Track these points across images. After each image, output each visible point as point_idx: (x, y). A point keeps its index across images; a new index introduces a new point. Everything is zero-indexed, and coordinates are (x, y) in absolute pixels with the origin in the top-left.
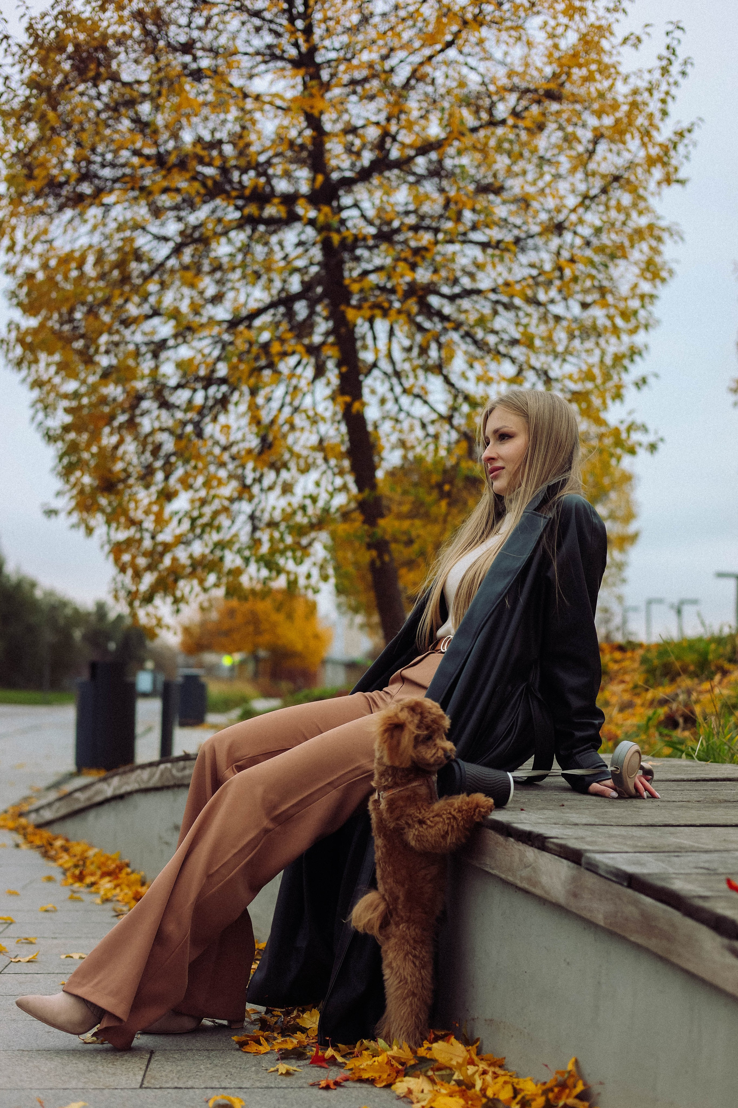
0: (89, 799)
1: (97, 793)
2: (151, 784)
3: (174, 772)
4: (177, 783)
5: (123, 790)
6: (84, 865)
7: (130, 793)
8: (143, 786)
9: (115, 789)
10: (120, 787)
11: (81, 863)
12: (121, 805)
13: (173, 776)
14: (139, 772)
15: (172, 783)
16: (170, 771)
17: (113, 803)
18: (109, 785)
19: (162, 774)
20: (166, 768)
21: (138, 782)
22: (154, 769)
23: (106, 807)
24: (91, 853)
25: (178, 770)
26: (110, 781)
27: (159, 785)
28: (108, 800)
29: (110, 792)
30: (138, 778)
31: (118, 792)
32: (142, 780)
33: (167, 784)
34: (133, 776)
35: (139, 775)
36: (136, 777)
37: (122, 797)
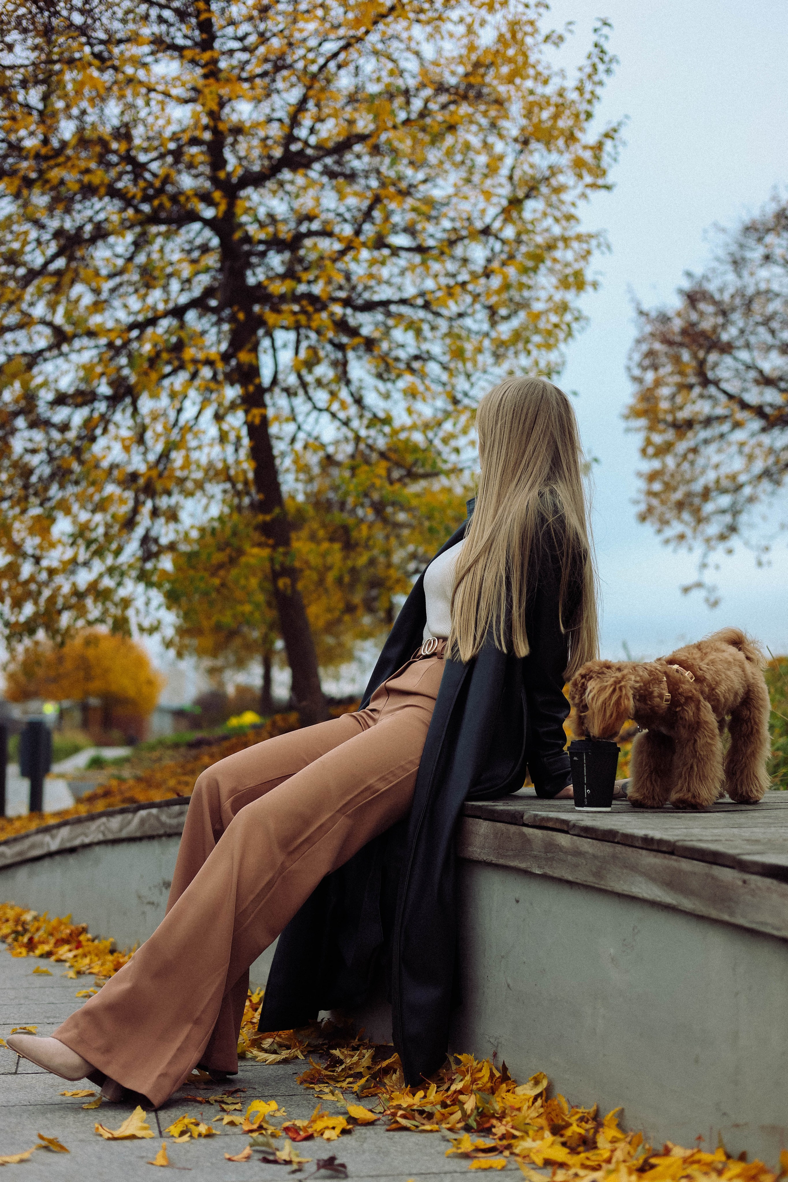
0: (20, 853)
1: (32, 847)
2: (124, 834)
3: (164, 818)
4: (169, 831)
5: (77, 842)
6: (26, 931)
8: (110, 836)
9: (62, 840)
10: (71, 840)
11: (20, 928)
12: (72, 860)
13: (163, 824)
14: (104, 820)
15: (161, 832)
16: (157, 818)
17: (58, 858)
18: (53, 837)
19: (143, 822)
20: (149, 814)
21: (104, 834)
22: (130, 816)
23: (46, 863)
24: (28, 917)
25: (170, 817)
26: (54, 832)
27: (138, 834)
28: (51, 855)
29: (54, 845)
30: (102, 828)
31: (68, 845)
32: (110, 830)
33: (150, 833)
34: (94, 826)
35: (104, 824)
36: (99, 827)
37: (72, 850)
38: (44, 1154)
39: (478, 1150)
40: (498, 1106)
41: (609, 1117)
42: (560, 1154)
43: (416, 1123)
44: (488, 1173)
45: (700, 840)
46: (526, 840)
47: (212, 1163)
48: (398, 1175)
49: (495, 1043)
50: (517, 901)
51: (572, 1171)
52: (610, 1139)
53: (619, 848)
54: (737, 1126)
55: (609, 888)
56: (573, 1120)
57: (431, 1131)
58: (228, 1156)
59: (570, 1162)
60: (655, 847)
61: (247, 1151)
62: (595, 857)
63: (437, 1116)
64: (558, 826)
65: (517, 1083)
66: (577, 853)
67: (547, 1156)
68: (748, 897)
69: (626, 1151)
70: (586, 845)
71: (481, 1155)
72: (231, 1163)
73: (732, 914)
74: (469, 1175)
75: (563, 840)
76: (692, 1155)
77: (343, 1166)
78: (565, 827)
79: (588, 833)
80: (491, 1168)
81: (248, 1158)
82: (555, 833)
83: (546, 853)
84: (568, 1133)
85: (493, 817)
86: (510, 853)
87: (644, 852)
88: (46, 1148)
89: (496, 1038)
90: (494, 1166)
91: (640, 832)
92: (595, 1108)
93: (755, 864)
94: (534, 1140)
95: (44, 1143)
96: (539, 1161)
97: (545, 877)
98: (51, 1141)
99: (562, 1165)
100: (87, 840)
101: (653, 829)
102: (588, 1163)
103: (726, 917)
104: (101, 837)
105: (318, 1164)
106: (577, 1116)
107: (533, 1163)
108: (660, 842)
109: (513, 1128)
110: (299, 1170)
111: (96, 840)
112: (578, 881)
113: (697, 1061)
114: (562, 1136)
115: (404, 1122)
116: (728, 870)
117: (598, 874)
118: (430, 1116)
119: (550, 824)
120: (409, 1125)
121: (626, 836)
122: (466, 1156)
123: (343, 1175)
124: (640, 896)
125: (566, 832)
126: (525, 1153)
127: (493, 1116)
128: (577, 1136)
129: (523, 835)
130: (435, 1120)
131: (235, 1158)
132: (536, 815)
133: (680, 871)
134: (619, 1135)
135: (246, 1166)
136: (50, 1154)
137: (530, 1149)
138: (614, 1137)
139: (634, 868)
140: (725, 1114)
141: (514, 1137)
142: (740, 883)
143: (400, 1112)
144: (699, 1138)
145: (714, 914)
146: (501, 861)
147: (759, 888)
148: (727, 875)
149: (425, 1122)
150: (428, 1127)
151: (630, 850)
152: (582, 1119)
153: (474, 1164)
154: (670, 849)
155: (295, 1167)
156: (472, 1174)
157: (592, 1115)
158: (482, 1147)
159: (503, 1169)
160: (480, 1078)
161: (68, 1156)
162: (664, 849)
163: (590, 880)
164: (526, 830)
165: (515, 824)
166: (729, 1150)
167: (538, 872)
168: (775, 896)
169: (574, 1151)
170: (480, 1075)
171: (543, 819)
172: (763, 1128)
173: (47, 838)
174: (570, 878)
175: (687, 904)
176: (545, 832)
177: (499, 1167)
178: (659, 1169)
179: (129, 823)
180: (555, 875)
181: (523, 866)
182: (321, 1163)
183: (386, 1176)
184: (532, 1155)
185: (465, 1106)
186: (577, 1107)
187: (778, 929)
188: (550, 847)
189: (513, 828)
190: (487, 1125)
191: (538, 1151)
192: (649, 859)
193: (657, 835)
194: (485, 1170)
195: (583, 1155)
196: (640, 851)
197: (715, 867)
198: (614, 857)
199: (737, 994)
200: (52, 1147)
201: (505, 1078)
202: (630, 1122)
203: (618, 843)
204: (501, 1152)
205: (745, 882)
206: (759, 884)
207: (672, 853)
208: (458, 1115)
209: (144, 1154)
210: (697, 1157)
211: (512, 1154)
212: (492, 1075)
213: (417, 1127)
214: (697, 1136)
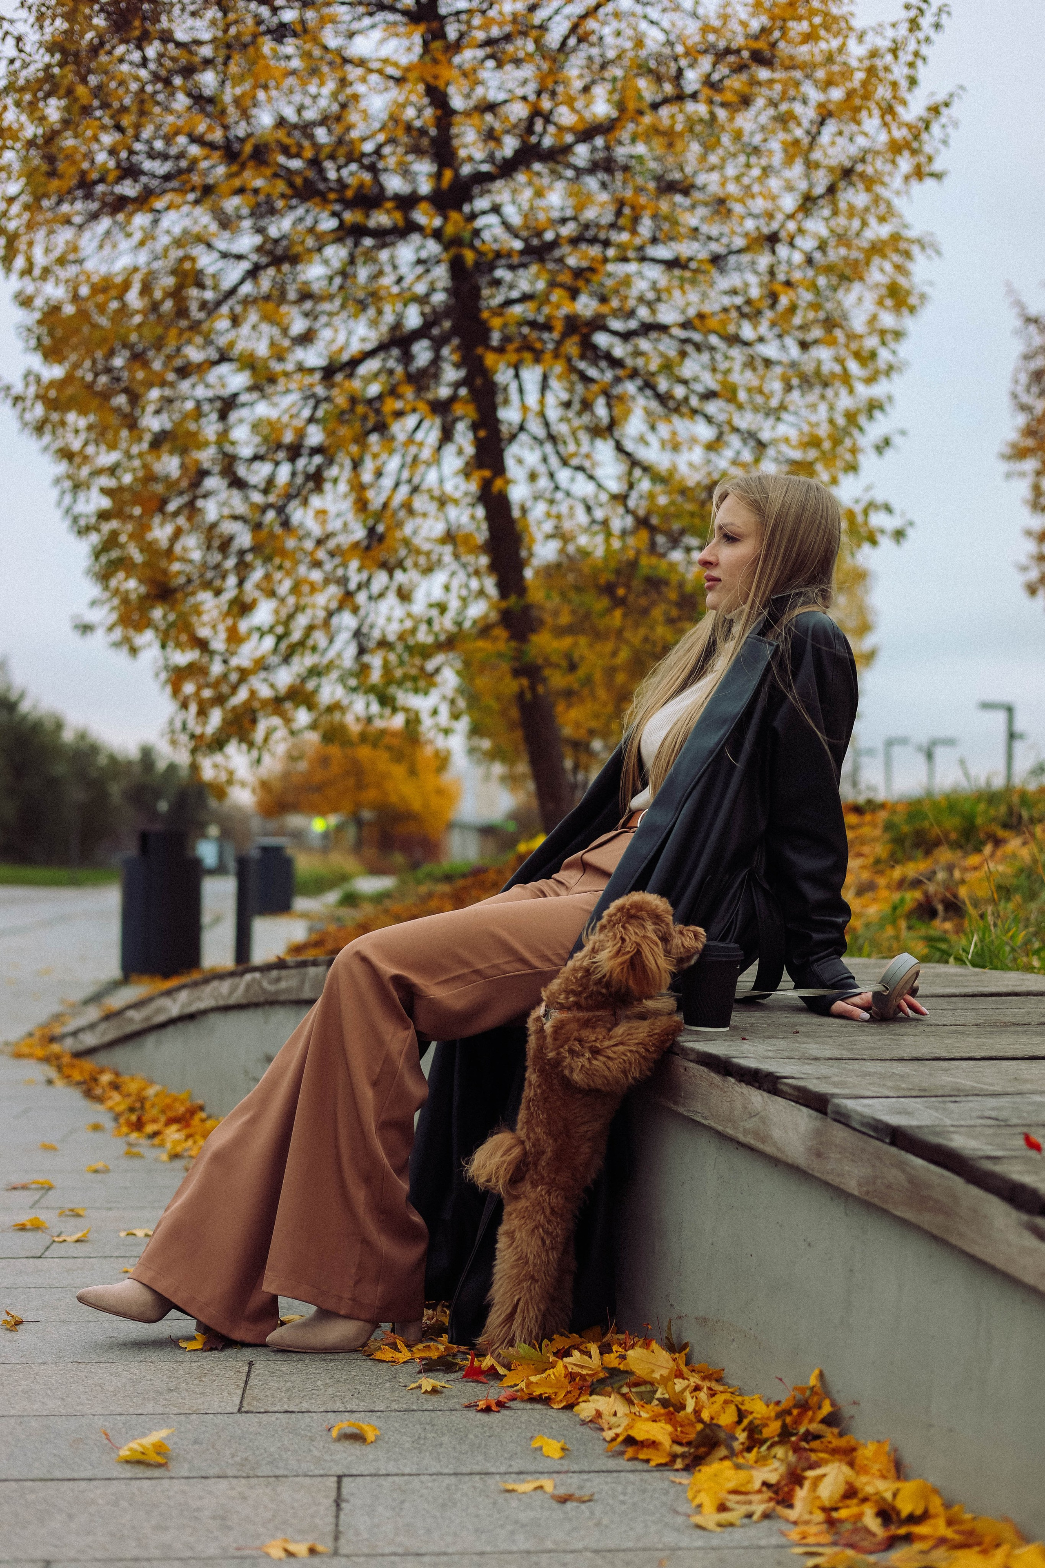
0: (147, 1019)
1: (158, 1011)
2: (232, 1001)
3: (265, 984)
4: (271, 998)
5: (193, 1008)
6: (142, 1107)
7: (204, 1013)
8: (221, 1003)
9: (182, 1006)
10: (190, 1004)
11: (138, 1105)
12: (192, 1028)
13: (264, 991)
14: (215, 984)
15: (262, 999)
16: (259, 984)
17: (180, 1025)
18: (174, 1001)
19: (248, 986)
20: (254, 980)
21: (216, 999)
22: (236, 980)
23: (170, 1030)
24: (151, 1091)
25: (270, 983)
26: (175, 995)
27: (243, 1001)
28: (173, 1021)
29: (176, 1011)
31: (188, 1011)
33: (255, 1000)
34: (208, 989)
37: (191, 1017)
100: (202, 1006)
104: (214, 1003)
111: (210, 1006)
173: (165, 1002)
179: (236, 988)
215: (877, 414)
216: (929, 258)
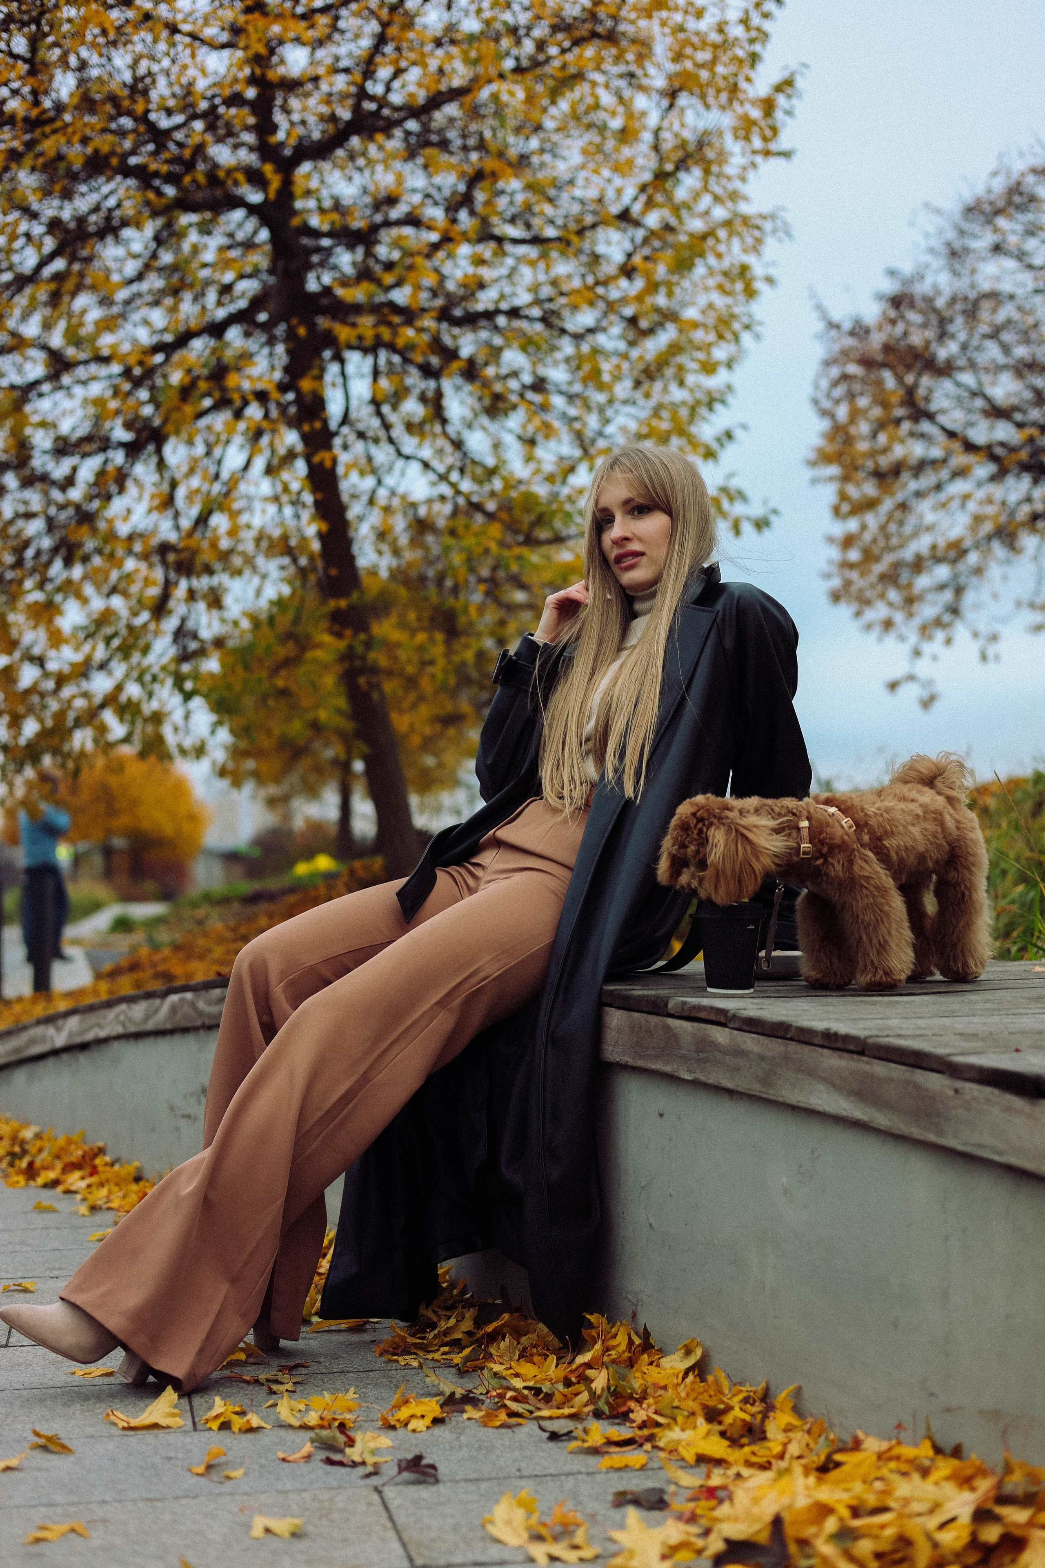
0: (17, 1051)
1: (33, 1041)
2: (150, 1026)
3: (201, 1005)
4: (207, 1021)
5: (89, 1036)
6: (24, 1152)
8: (132, 1029)
9: (71, 1034)
10: (82, 1033)
11: (17, 1149)
12: (83, 1059)
13: (200, 1013)
14: (123, 1007)
15: (198, 1023)
16: (193, 1005)
17: (65, 1057)
18: (59, 1030)
19: (174, 1009)
20: (182, 1000)
21: (124, 1025)
22: (158, 1002)
23: (50, 1062)
24: (28, 1134)
25: (210, 1003)
26: (60, 1022)
27: (168, 1026)
28: (55, 1053)
29: (60, 1040)
30: (122, 1018)
31: (78, 1040)
32: (130, 1020)
33: (183, 1024)
34: (111, 1014)
35: (124, 1012)
36: (118, 1016)
37: (84, 1047)
38: (39, 1455)
39: (610, 1443)
40: (637, 1384)
41: (782, 1397)
42: (717, 1447)
43: (531, 1408)
44: (622, 1474)
45: (899, 1036)
46: (672, 1037)
47: (262, 1466)
48: (505, 1478)
49: (634, 1301)
50: (661, 1115)
51: (732, 1472)
52: (783, 1426)
53: (793, 1047)
54: (948, 1410)
55: (780, 1099)
56: (735, 1401)
57: (550, 1418)
58: (281, 1455)
59: (730, 1459)
60: (839, 1045)
61: (308, 1448)
62: (762, 1058)
63: (558, 1398)
64: (713, 1017)
65: (662, 1352)
66: (739, 1052)
67: (700, 1451)
68: (962, 1112)
69: (804, 1443)
70: (750, 1042)
71: (614, 1449)
72: (285, 1465)
73: (940, 1133)
74: (598, 1477)
75: (720, 1035)
76: (890, 1449)
77: (433, 1467)
78: (722, 1019)
79: (753, 1026)
80: (627, 1466)
81: (308, 1458)
82: (709, 1026)
83: (697, 1052)
84: (728, 1419)
85: (628, 1005)
86: (650, 1052)
87: (826, 1052)
88: (44, 1448)
89: (636, 1294)
90: (631, 1464)
91: (820, 1025)
92: (764, 1385)
93: (971, 1067)
94: (683, 1430)
95: (41, 1441)
96: (690, 1457)
97: (697, 1084)
98: (49, 1439)
99: (719, 1462)
100: (102, 1034)
101: (837, 1020)
102: (754, 1459)
103: (932, 1137)
104: (119, 1030)
105: (399, 1466)
106: (741, 1397)
107: (683, 1459)
108: (847, 1038)
109: (656, 1413)
110: (375, 1473)
111: (114, 1033)
112: (739, 1089)
113: (895, 1325)
114: (720, 1423)
115: (514, 1406)
116: (936, 1076)
117: (765, 1081)
118: (548, 1398)
119: (703, 1015)
120: (521, 1410)
121: (802, 1030)
122: (595, 1451)
123: (431, 1480)
124: (821, 1109)
125: (724, 1025)
126: (671, 1446)
127: (631, 1397)
128: (740, 1424)
129: (667, 1028)
130: (554, 1403)
131: (291, 1458)
132: (685, 1003)
133: (872, 1077)
134: (796, 1422)
135: (304, 1468)
136: (48, 1456)
137: (678, 1442)
138: (789, 1424)
139: (812, 1073)
140: (932, 1394)
141: (658, 1425)
142: (951, 1093)
143: (510, 1394)
144: (899, 1426)
145: (916, 1132)
146: (640, 1063)
147: (974, 1099)
148: (934, 1082)
149: (540, 1405)
150: (545, 1413)
151: (806, 1049)
152: (746, 1400)
153: (604, 1462)
154: (859, 1048)
155: (370, 1469)
156: (603, 1476)
157: (760, 1394)
158: (616, 1439)
159: (643, 1468)
160: (614, 1347)
161: (72, 1458)
162: (851, 1047)
163: (756, 1088)
164: (671, 1022)
165: (657, 1014)
166: (939, 1442)
167: (688, 1077)
168: (995, 1110)
169: (735, 1442)
170: (614, 1342)
171: (693, 1007)
172: (981, 1412)
173: (51, 1031)
174: (730, 1085)
175: (882, 1120)
176: (696, 1024)
177: (638, 1466)
178: (844, 1468)
179: (156, 1011)
180: (710, 1081)
181: (667, 1069)
182: (404, 1464)
183: (489, 1479)
184: (680, 1449)
185: (593, 1385)
186: (741, 1384)
187: (1000, 1153)
188: (704, 1045)
189: (654, 1020)
190: (624, 1409)
191: (688, 1445)
192: (832, 1061)
193: (843, 1028)
194: (619, 1469)
195: (747, 1449)
196: (820, 1049)
197: (918, 1072)
198: (786, 1058)
199: (947, 1238)
200: (51, 1447)
201: (647, 1346)
202: (810, 1404)
203: (791, 1039)
204: (641, 1445)
205: (956, 1091)
206: (976, 1094)
207: (861, 1053)
208: (585, 1396)
209: (172, 1454)
210: (896, 1451)
211: (655, 1447)
212: (631, 1342)
213: (531, 1412)
214: (896, 1423)
215: (718, 407)
216: (781, 241)
